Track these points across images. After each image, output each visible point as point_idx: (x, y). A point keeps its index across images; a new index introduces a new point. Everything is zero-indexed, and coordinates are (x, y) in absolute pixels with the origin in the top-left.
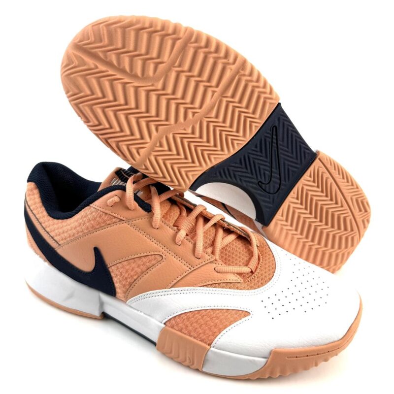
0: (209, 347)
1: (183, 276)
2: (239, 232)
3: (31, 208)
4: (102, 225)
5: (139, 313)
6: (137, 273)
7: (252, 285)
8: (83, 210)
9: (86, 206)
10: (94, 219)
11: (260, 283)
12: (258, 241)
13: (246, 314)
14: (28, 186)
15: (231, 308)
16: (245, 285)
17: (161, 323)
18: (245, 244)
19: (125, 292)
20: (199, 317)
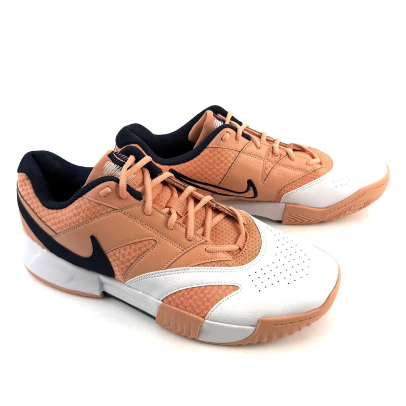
0: (203, 320)
1: (176, 257)
2: (226, 212)
3: (25, 198)
4: (97, 214)
5: (138, 292)
6: (133, 258)
7: (240, 261)
8: (76, 201)
9: (79, 197)
10: (89, 210)
11: (247, 259)
12: (245, 220)
13: (235, 288)
14: (19, 176)
15: (221, 284)
16: (234, 261)
17: (159, 300)
18: (233, 223)
19: (123, 275)
20: (193, 293)
